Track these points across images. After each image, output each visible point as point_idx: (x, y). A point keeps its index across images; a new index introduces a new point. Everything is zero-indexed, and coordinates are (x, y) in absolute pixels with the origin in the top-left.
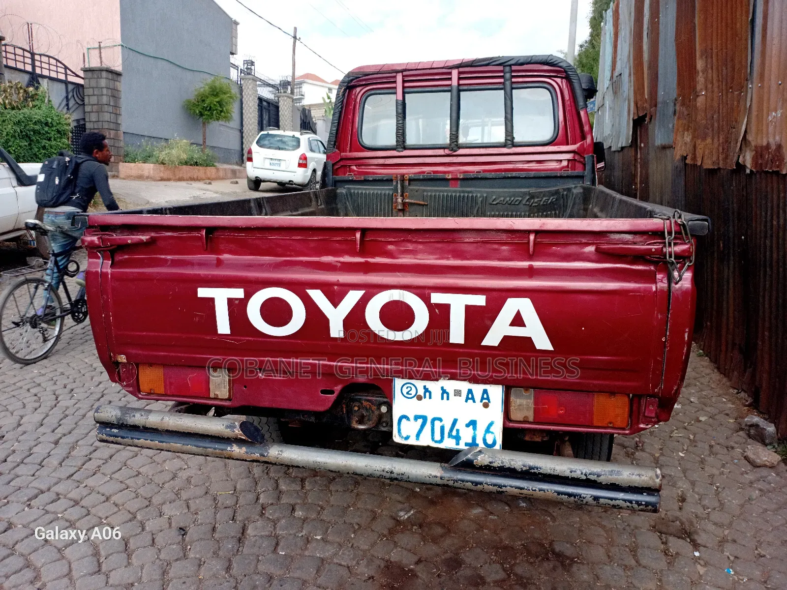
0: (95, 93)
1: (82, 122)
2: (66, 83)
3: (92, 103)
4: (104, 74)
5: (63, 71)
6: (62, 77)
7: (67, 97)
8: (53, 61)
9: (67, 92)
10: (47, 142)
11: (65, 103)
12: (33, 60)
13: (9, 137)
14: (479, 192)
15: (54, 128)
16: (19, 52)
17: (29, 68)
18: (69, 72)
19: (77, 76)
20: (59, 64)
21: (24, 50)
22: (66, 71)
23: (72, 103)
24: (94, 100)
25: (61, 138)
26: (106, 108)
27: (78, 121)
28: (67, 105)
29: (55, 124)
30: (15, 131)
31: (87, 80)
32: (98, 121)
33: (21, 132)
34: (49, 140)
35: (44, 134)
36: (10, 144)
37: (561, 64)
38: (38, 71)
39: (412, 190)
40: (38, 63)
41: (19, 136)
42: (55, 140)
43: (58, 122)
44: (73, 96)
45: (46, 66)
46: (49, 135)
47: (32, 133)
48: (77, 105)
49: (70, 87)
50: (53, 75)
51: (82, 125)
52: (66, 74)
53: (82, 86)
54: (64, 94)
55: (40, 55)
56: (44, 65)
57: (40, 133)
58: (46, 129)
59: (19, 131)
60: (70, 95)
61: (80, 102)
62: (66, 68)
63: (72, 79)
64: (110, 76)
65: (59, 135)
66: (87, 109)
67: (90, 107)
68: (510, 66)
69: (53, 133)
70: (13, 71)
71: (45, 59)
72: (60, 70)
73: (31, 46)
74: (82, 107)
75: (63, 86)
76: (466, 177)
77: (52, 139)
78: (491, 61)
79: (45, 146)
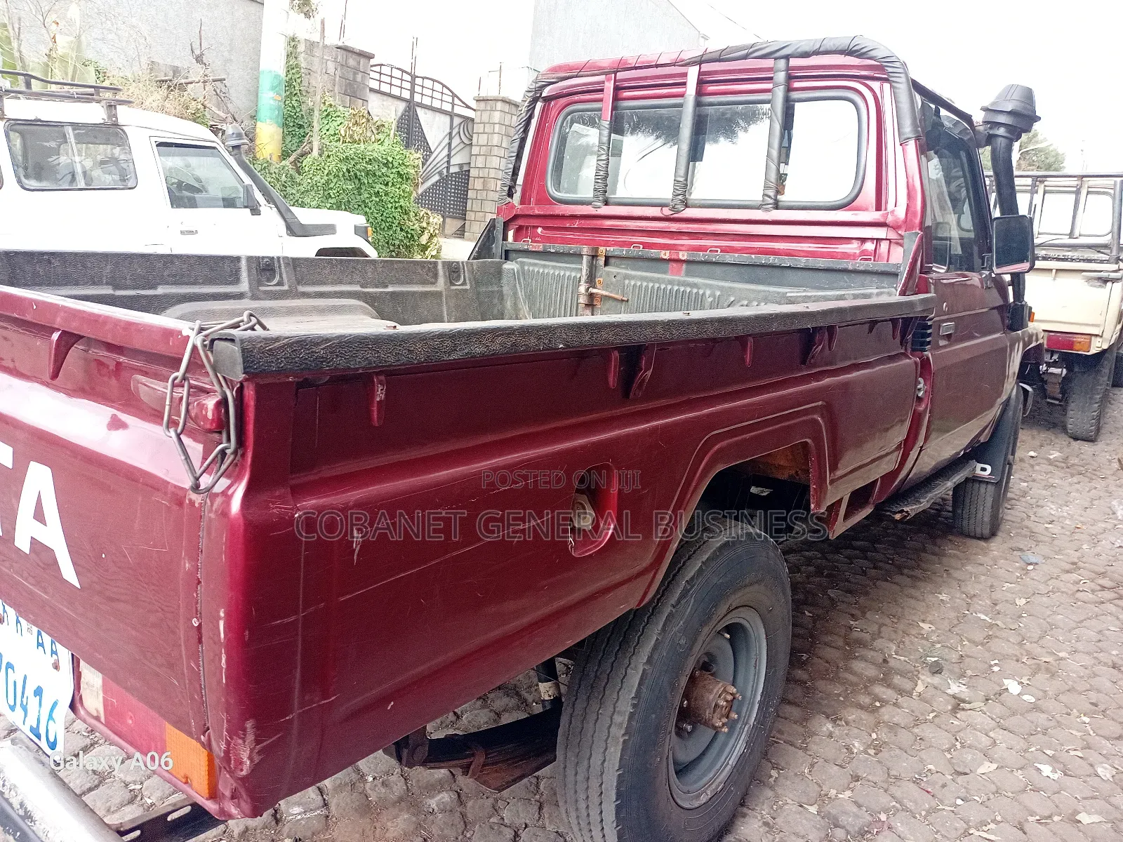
0: (486, 131)
1: (466, 168)
2: (451, 116)
3: (480, 143)
4: (499, 105)
5: (450, 99)
6: (447, 107)
7: (450, 134)
8: (438, 87)
9: (451, 128)
10: (384, 187)
11: (447, 140)
12: (413, 84)
13: (331, 177)
14: (710, 286)
15: (394, 171)
16: (397, 73)
17: (406, 95)
18: (457, 101)
19: (468, 107)
20: (446, 91)
21: (403, 71)
22: (453, 100)
23: (456, 141)
24: (483, 139)
25: (401, 183)
26: (496, 151)
27: (461, 166)
28: (450, 144)
29: (396, 164)
30: (339, 170)
31: (479, 113)
32: (485, 168)
33: (348, 171)
34: (387, 185)
35: (380, 177)
36: (332, 185)
37: (872, 54)
38: (417, 98)
39: (608, 274)
40: (418, 89)
41: (344, 176)
42: (393, 185)
43: (401, 162)
44: (459, 132)
45: (429, 92)
46: (386, 178)
47: (363, 174)
48: (462, 145)
49: (457, 121)
50: (437, 104)
51: (465, 171)
52: (453, 104)
53: (473, 120)
54: (448, 131)
55: (423, 78)
56: (426, 91)
57: (374, 175)
58: (384, 170)
59: (345, 170)
60: (455, 132)
61: (467, 141)
62: (454, 95)
63: (459, 110)
64: (506, 108)
65: (400, 180)
66: (475, 150)
67: (478, 148)
68: (787, 57)
69: (392, 176)
70: (385, 98)
71: (428, 83)
72: (445, 98)
73: (413, 66)
74: (468, 148)
75: (447, 119)
76: (691, 259)
77: (390, 184)
78: (751, 50)
79: (378, 192)
